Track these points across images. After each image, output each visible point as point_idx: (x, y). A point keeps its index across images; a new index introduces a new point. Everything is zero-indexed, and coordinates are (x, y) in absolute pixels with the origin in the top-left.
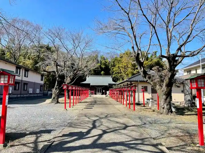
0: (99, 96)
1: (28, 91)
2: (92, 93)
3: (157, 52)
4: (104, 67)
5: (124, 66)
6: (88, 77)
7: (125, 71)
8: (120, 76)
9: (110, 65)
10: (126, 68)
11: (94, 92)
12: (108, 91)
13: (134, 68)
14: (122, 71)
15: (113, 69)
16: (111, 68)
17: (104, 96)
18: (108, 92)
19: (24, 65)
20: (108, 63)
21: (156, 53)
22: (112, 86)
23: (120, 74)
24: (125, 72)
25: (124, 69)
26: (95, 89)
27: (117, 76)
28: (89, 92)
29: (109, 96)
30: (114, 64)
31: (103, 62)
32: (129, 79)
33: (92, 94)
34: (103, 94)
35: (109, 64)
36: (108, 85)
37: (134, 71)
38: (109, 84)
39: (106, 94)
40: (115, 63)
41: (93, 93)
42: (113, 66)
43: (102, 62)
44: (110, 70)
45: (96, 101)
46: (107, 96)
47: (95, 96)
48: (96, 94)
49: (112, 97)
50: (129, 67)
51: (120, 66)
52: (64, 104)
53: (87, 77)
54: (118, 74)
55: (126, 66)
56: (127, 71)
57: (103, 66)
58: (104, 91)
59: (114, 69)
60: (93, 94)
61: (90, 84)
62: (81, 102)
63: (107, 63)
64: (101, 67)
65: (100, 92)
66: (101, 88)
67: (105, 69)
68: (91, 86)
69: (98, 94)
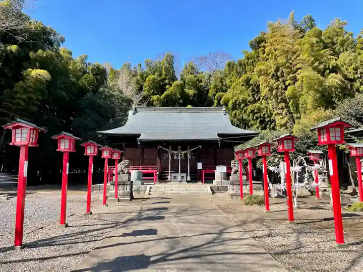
4: (194, 94)
6: (136, 112)
8: (253, 112)
9: (212, 86)
11: (157, 173)
12: (220, 165)
15: (221, 97)
16: (214, 95)
20: (206, 82)
23: (252, 106)
26: (161, 158)
30: (223, 85)
33: (145, 181)
34: (195, 177)
35: (208, 84)
38: (219, 135)
39: (210, 178)
41: (151, 175)
48: (163, 178)
54: (246, 105)
57: (191, 92)
58: (200, 166)
63: (201, 81)
64: (185, 92)
65: (184, 171)
66: (186, 155)
67: (196, 98)
68: (141, 141)
69: (175, 177)
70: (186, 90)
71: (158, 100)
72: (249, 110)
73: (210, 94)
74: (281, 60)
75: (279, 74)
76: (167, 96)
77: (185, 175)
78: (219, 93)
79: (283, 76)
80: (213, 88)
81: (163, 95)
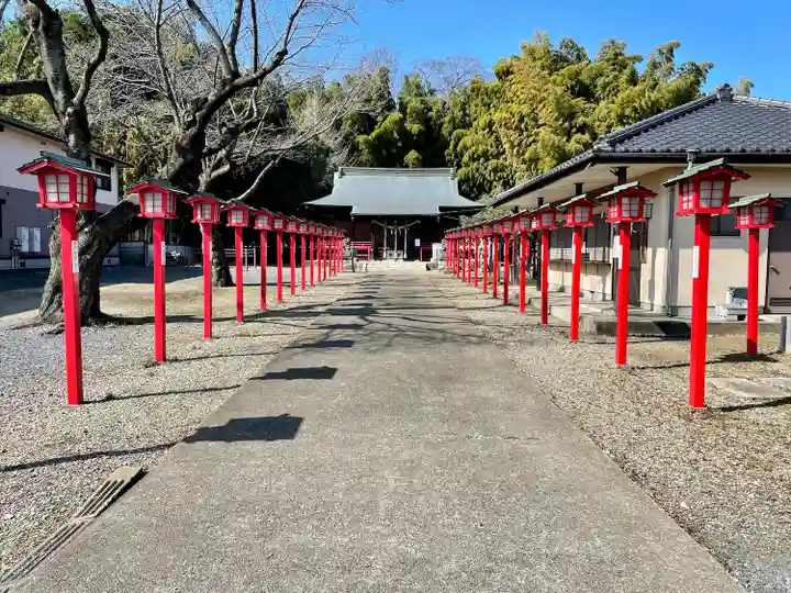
0: (393, 265)
1: (12, 243)
2: (362, 254)
3: (678, 45)
4: (420, 131)
5: (517, 118)
6: (342, 174)
7: (520, 144)
8: (495, 170)
9: (447, 119)
10: (523, 125)
11: (370, 249)
12: (439, 241)
13: (567, 124)
14: (507, 146)
15: (459, 139)
16: (450, 134)
17: (418, 266)
18: (436, 248)
19: (19, 113)
20: (438, 111)
21: (671, 51)
22: (457, 215)
23: (495, 161)
24: (520, 148)
25: (514, 136)
26: (374, 233)
27: (477, 170)
28: (346, 246)
29: (442, 265)
30: (465, 115)
31: (414, 103)
32: (613, 144)
33: (360, 258)
34: (413, 255)
35: (440, 115)
36: (438, 212)
37: (568, 141)
38: (441, 209)
39: (427, 256)
40: (472, 110)
41: (366, 252)
42: (459, 127)
43: (409, 105)
44: (447, 145)
45: (375, 304)
46: (435, 267)
47: (374, 266)
48: (378, 256)
49: (457, 271)
50: (540, 122)
51: (496, 116)
52: (150, 329)
53: (336, 175)
54: (487, 160)
55: (528, 115)
56: (534, 141)
57: (414, 128)
58: (417, 243)
59: (467, 140)
60: (366, 258)
61: (350, 208)
62: (265, 314)
63: (431, 110)
64: (405, 128)
65: (400, 247)
66: (403, 230)
67: (422, 138)
68: (355, 216)
69: (391, 255)
70: (408, 125)
71: (366, 142)
72: (490, 168)
73: (445, 131)
74: (525, 109)
75: (522, 126)
76: (379, 137)
77: (401, 252)
78: (458, 131)
79: (527, 129)
80: (449, 122)
81: (374, 134)
